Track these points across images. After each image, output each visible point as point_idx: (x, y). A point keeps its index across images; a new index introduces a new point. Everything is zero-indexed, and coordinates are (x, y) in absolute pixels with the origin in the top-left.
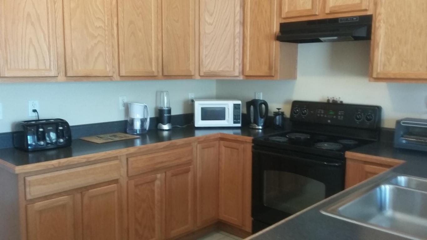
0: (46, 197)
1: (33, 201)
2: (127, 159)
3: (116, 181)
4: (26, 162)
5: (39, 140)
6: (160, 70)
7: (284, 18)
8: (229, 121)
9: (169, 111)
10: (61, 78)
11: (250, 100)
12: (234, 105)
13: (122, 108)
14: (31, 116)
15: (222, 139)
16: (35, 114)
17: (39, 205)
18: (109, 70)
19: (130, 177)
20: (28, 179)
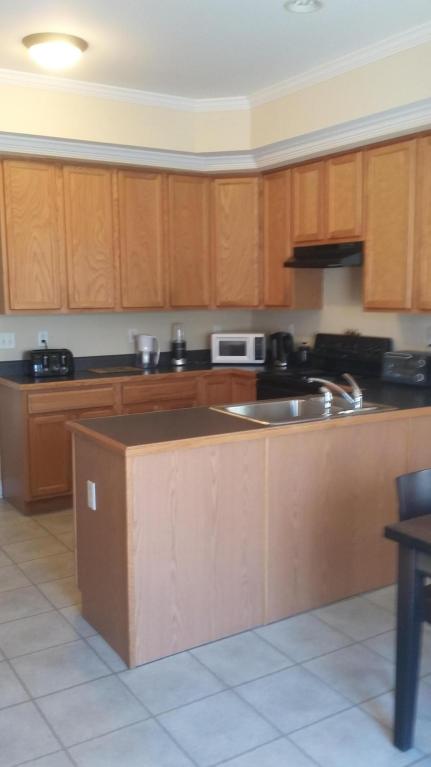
0: (45, 414)
1: (34, 415)
2: (122, 388)
3: (109, 407)
4: (32, 382)
5: (44, 367)
6: (168, 300)
7: (297, 243)
8: (249, 358)
9: (184, 345)
10: (64, 310)
11: (273, 333)
12: (256, 339)
13: (131, 341)
14: (40, 346)
15: (234, 375)
16: (43, 345)
17: (38, 419)
18: (110, 302)
19: (126, 405)
20: (30, 396)
